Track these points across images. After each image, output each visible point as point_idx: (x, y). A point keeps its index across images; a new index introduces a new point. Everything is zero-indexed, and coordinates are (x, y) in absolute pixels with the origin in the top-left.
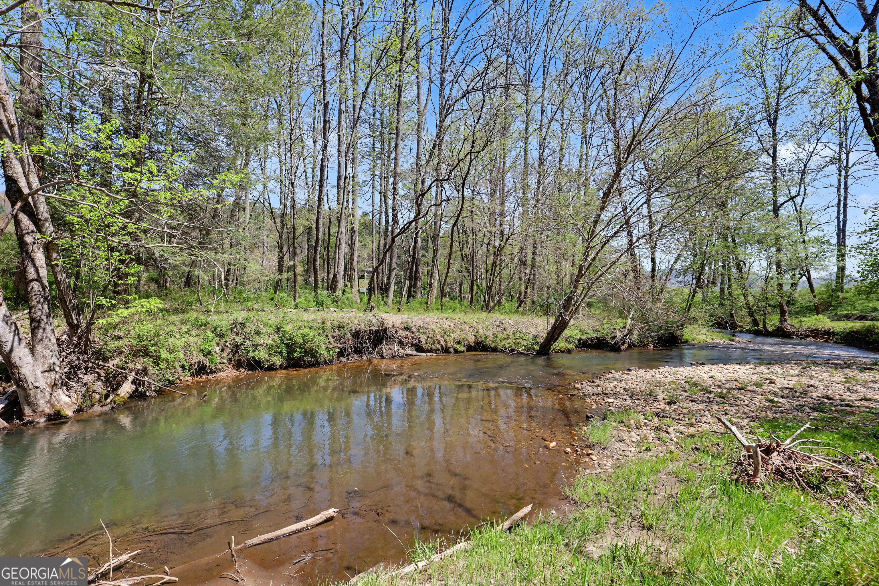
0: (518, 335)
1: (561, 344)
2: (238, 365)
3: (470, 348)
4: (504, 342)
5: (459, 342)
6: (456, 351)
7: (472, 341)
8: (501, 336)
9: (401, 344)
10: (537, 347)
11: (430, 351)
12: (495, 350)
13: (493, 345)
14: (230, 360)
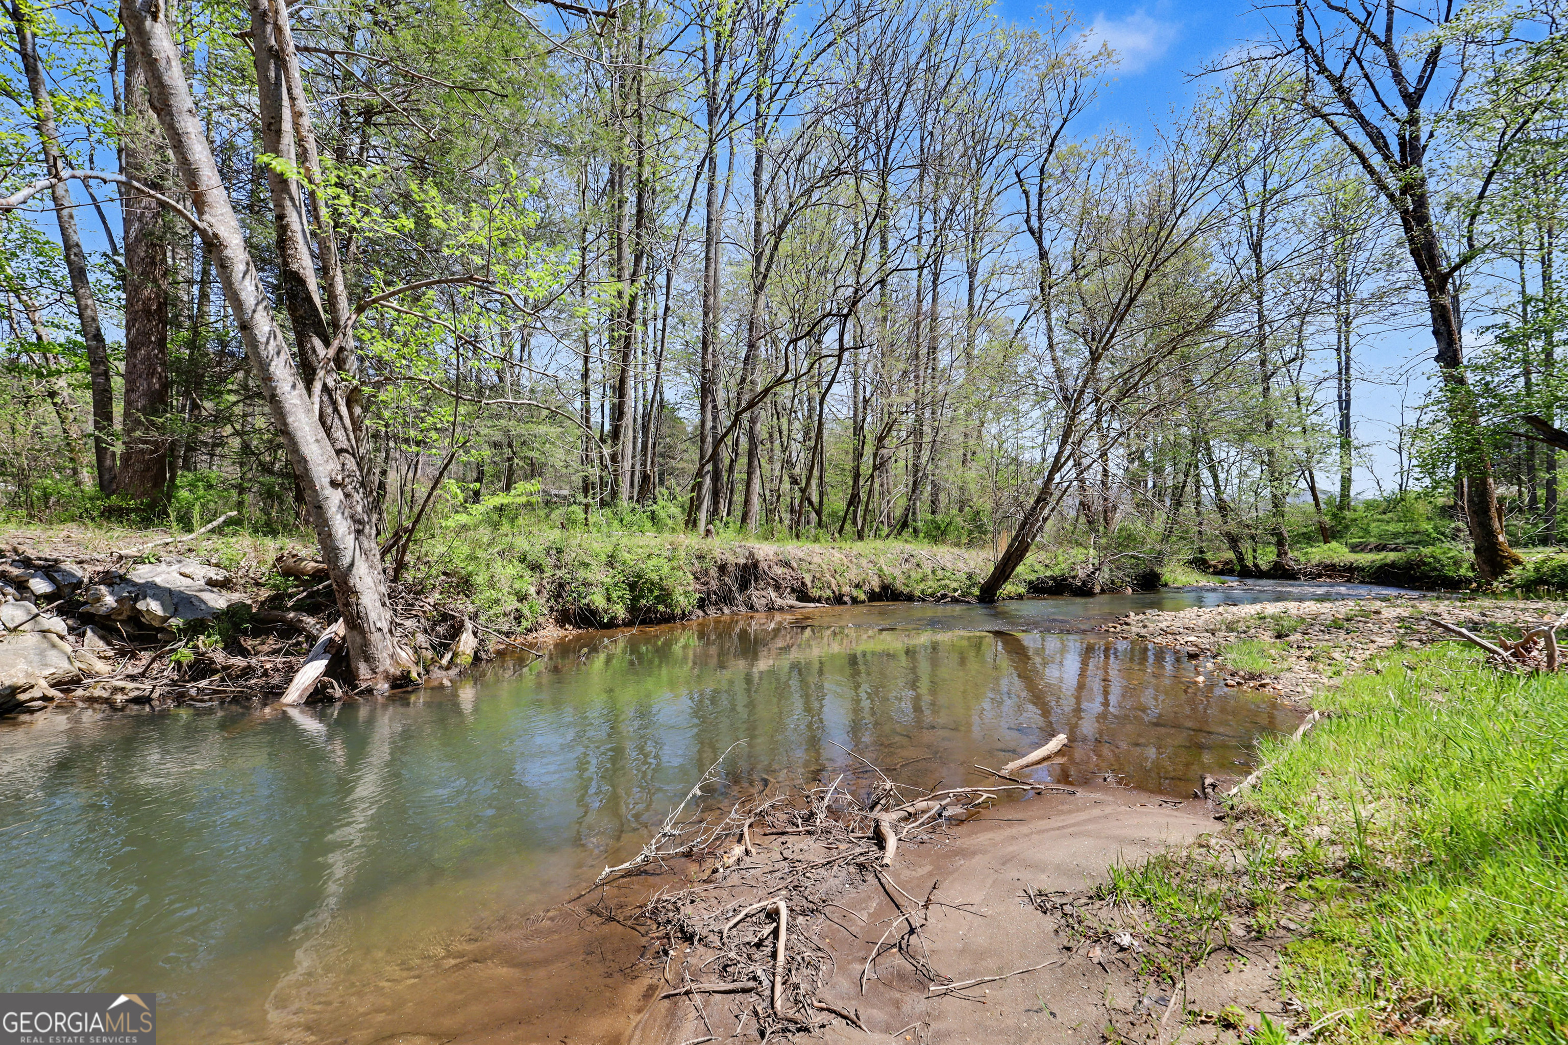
0: (940, 573)
1: (1009, 588)
2: (563, 618)
3: (873, 597)
4: (922, 586)
5: (857, 586)
6: (855, 601)
7: (875, 584)
8: (916, 575)
9: (777, 587)
10: (976, 591)
11: (819, 600)
12: (910, 598)
13: (906, 591)
14: (552, 609)
